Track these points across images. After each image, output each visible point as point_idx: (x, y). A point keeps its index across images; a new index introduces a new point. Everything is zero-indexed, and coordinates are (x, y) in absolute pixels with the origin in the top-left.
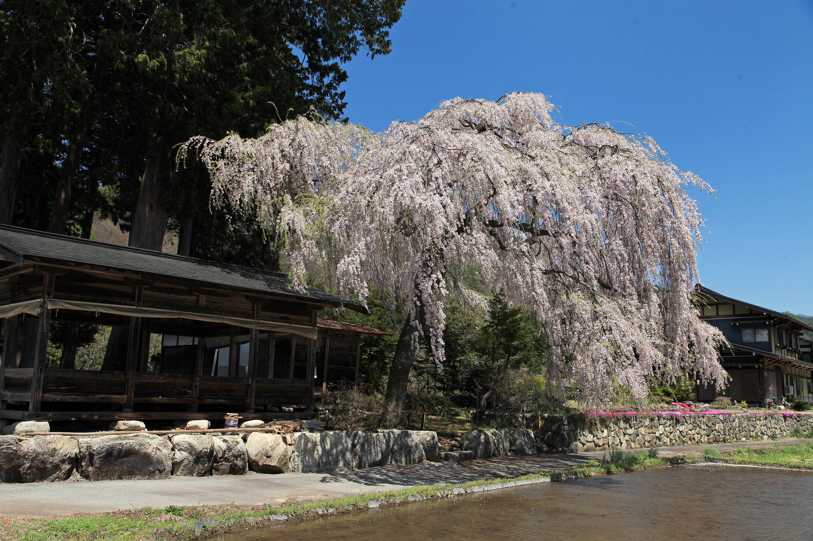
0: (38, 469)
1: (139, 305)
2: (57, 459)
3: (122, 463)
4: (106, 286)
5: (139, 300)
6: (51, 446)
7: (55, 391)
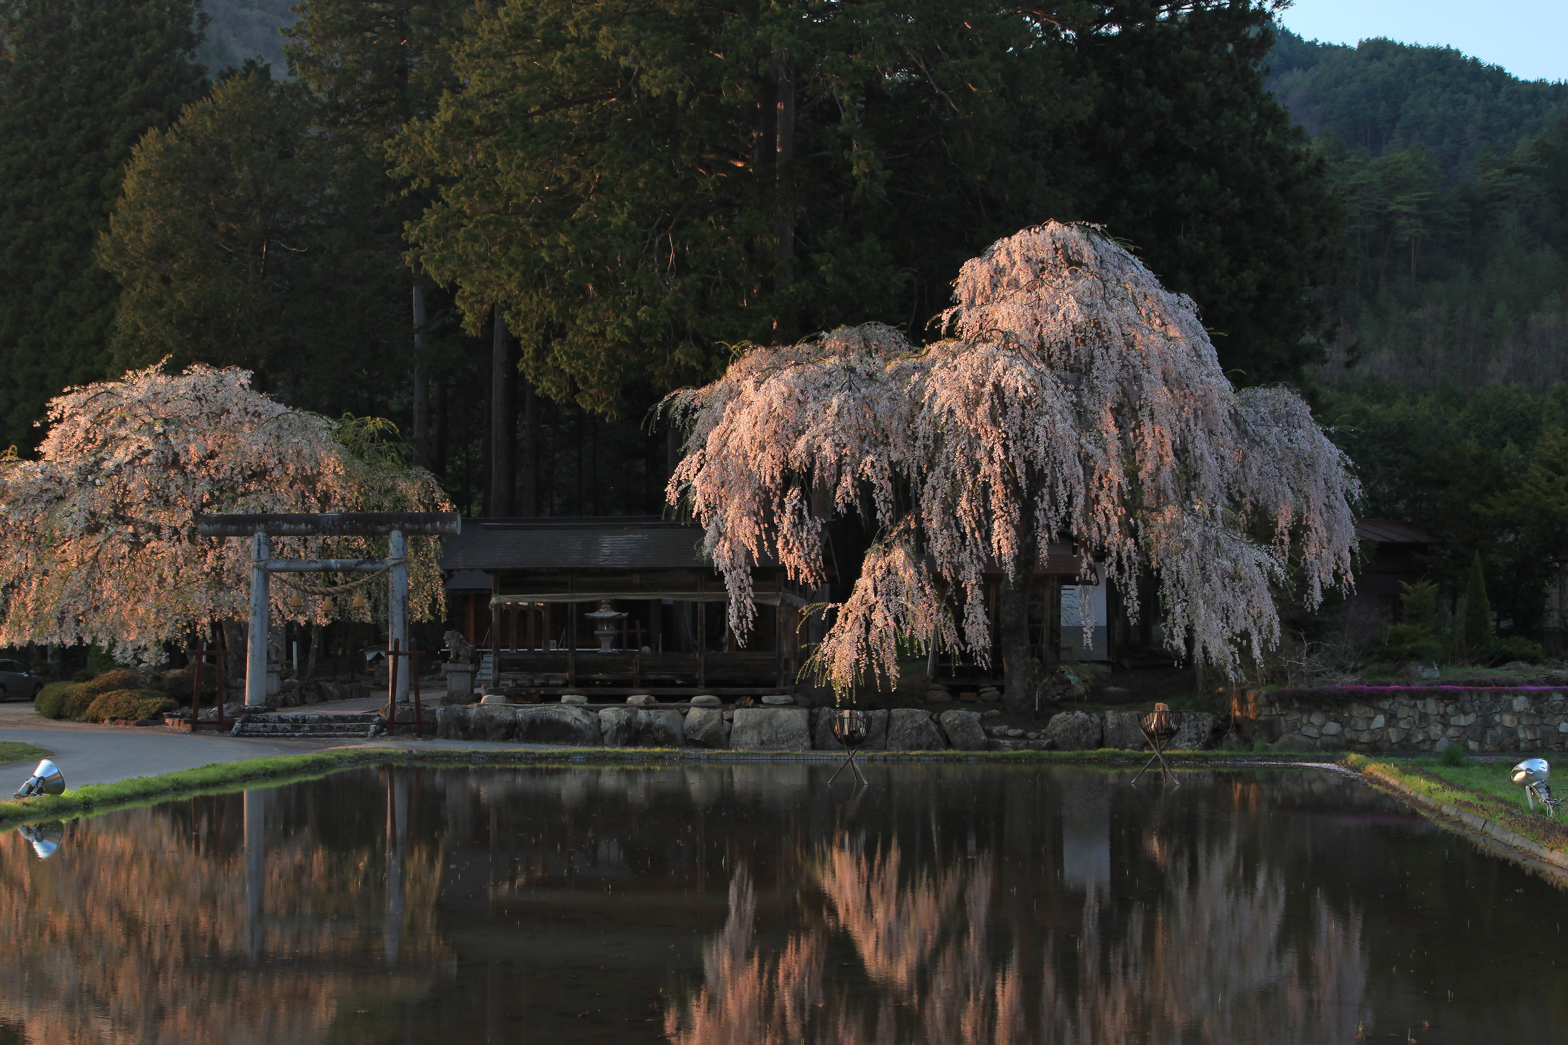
0: (480, 730)
1: (572, 592)
2: (493, 724)
4: (543, 578)
5: (572, 587)
6: (489, 713)
7: (509, 671)
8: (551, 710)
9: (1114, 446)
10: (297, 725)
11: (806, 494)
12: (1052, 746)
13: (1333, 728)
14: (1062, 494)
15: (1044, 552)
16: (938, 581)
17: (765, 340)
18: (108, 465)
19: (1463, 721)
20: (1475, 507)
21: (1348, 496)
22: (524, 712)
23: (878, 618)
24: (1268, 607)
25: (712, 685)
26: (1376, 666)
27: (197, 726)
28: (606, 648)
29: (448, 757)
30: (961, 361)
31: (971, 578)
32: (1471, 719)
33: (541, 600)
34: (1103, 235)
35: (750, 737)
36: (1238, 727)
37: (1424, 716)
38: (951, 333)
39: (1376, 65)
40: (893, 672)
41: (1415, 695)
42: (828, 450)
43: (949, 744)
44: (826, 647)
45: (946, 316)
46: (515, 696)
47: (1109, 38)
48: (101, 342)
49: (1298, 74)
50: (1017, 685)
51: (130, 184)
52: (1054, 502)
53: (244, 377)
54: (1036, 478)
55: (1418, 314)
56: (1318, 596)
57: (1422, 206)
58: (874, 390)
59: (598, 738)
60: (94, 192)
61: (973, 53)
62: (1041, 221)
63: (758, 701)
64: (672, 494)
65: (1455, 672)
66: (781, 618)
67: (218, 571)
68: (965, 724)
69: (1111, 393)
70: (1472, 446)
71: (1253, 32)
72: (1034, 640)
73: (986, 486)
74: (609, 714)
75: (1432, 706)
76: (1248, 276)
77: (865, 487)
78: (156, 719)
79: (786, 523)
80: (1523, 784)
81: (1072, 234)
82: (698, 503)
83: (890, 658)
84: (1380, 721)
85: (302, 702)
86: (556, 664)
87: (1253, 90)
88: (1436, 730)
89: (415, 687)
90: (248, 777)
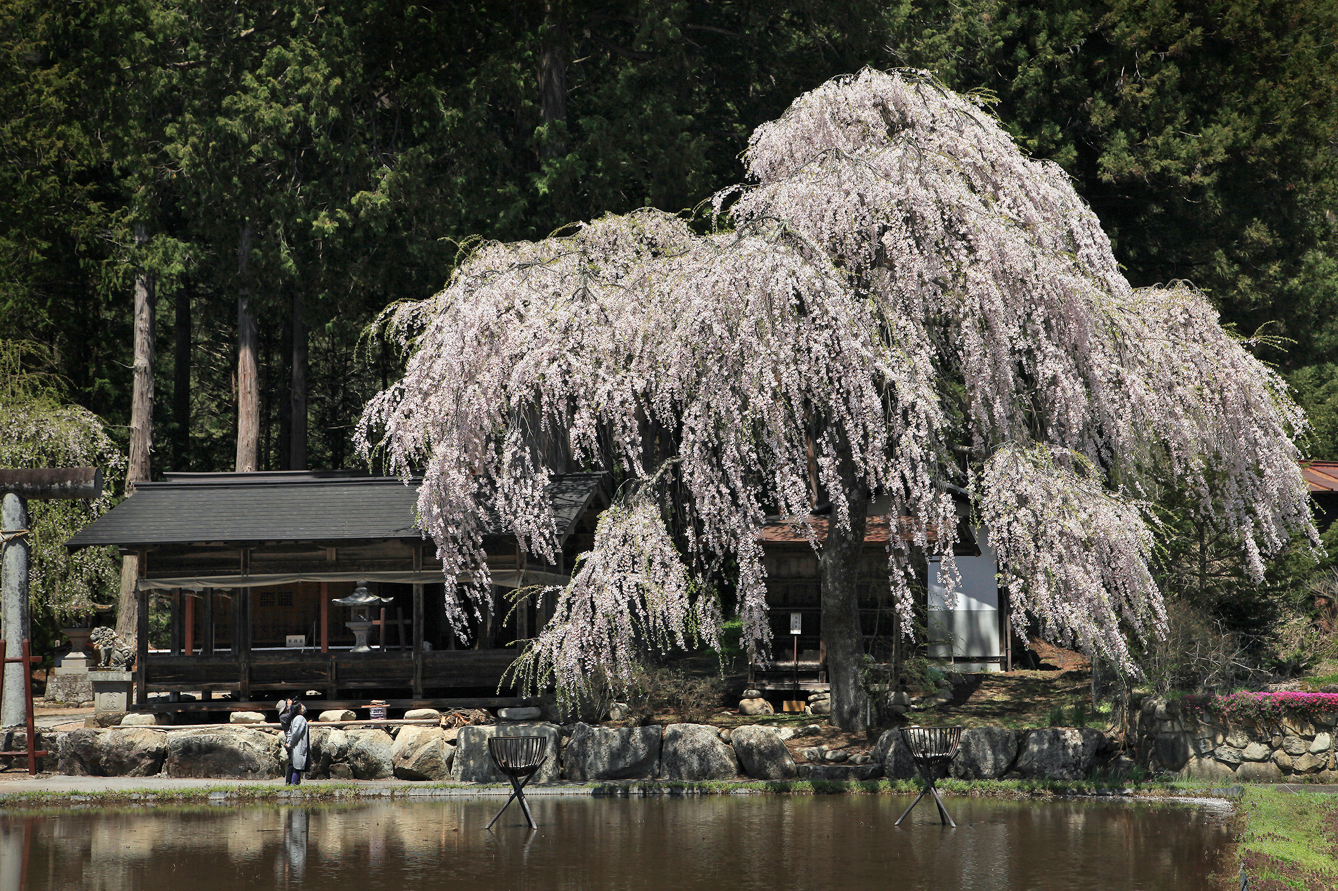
0: (115, 762)
1: (245, 573)
2: (133, 753)
3: (206, 760)
4: (206, 555)
5: (245, 566)
6: (131, 739)
7: (160, 680)
8: (215, 733)
22: (177, 736)
25: (432, 695)
43: (742, 771)
46: (167, 715)
50: (845, 691)
62: (852, 69)
81: (893, 84)
86: (224, 671)
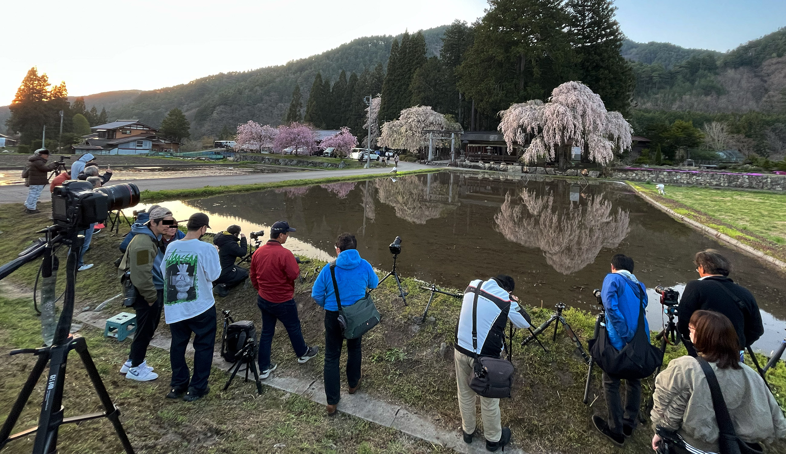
8: (477, 164)
9: (581, 122)
10: (436, 164)
11: (522, 129)
12: (567, 175)
13: (624, 175)
14: (569, 131)
15: (566, 141)
16: (545, 145)
17: (517, 102)
18: (409, 122)
19: (652, 176)
20: (660, 135)
21: (630, 132)
22: (472, 164)
23: (533, 151)
24: (611, 153)
25: (505, 161)
26: (634, 164)
27: (421, 163)
28: (489, 154)
29: (459, 170)
30: (551, 107)
31: (552, 144)
32: (654, 176)
33: (477, 145)
34: (581, 83)
35: (511, 170)
36: (605, 174)
37: (644, 175)
38: (550, 101)
39: (652, 47)
40: (536, 161)
41: (642, 170)
42: (526, 122)
43: (547, 174)
44: (524, 156)
45: (549, 98)
46: (471, 161)
47: (588, 46)
48: (409, 102)
49: (634, 49)
50: (561, 164)
51: (414, 77)
52: (568, 132)
53: (430, 107)
54: (564, 128)
55: (657, 96)
56: (622, 151)
57: (659, 74)
58: (535, 111)
59: (485, 169)
60: (409, 78)
61: (559, 50)
62: (569, 81)
63: (513, 164)
64: (498, 129)
65: (652, 166)
66: (517, 150)
67: (425, 139)
68: (550, 170)
69: (580, 112)
70: (667, 122)
71: (618, 43)
72: (565, 156)
73: (555, 129)
74: (487, 165)
75: (646, 173)
76: (614, 90)
77: (533, 129)
78: (415, 161)
79: (518, 134)
80: (658, 189)
81: (575, 83)
82: (503, 130)
83: (536, 158)
84: (634, 175)
85: (438, 160)
86: (478, 156)
87: (618, 54)
88: (646, 177)
89: (455, 158)
90: (429, 172)
